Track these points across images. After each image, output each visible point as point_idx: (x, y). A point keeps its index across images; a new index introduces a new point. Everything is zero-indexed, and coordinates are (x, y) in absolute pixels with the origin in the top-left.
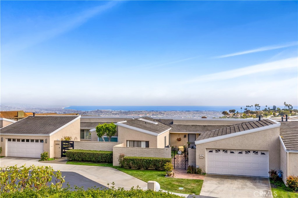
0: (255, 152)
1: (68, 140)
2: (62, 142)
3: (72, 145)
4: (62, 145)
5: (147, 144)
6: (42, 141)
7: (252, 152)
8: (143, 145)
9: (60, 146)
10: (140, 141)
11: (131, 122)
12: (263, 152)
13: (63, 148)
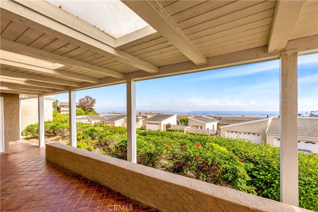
0: (254, 134)
1: (169, 124)
2: (166, 125)
3: (170, 127)
4: (166, 126)
5: (201, 128)
6: (159, 124)
7: (251, 134)
8: (199, 128)
9: (166, 127)
10: (198, 126)
11: (196, 117)
12: (258, 134)
13: (167, 128)
